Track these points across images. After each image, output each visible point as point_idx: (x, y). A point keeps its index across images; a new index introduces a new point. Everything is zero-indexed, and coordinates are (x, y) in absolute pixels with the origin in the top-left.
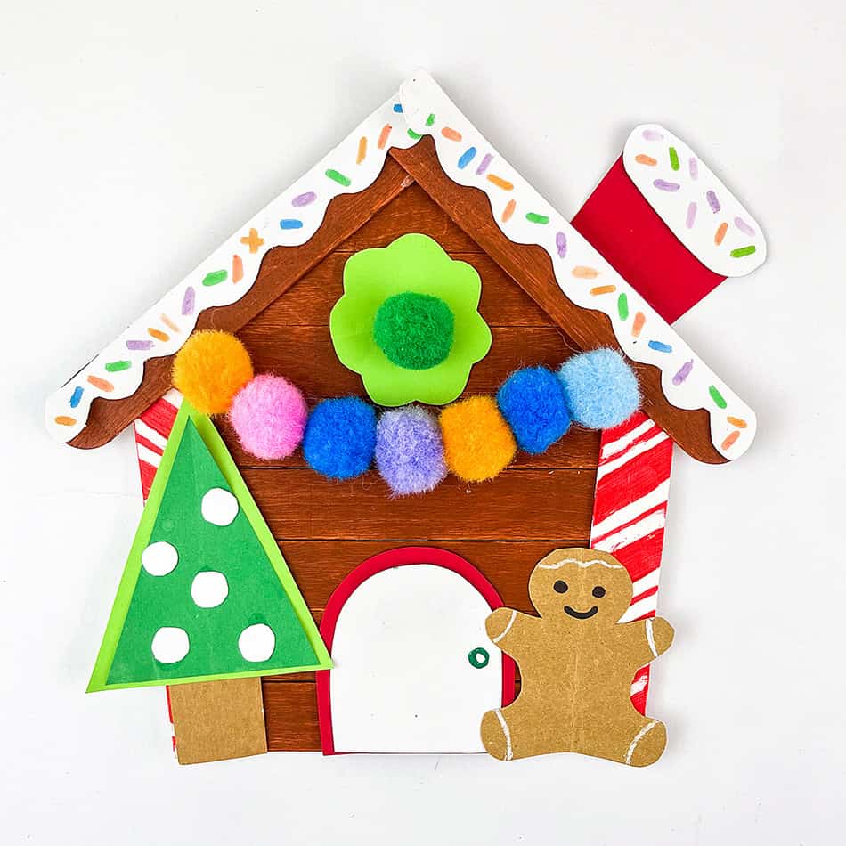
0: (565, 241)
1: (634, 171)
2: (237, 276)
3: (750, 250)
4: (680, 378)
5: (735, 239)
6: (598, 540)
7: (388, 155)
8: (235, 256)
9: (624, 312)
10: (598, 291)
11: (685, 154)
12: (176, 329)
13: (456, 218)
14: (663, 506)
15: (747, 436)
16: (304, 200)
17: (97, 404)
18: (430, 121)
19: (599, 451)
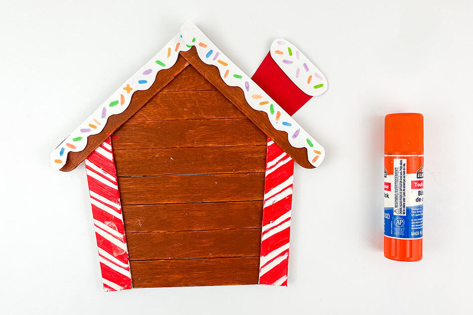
0: (248, 85)
1: (274, 56)
2: (123, 103)
3: (321, 85)
4: (295, 136)
5: (315, 81)
6: (266, 200)
7: (179, 54)
8: (122, 95)
9: (272, 112)
10: (262, 104)
11: (294, 49)
12: (100, 124)
13: (206, 78)
14: (291, 186)
15: (321, 158)
16: (148, 72)
17: (69, 154)
18: (194, 40)
19: (266, 165)
